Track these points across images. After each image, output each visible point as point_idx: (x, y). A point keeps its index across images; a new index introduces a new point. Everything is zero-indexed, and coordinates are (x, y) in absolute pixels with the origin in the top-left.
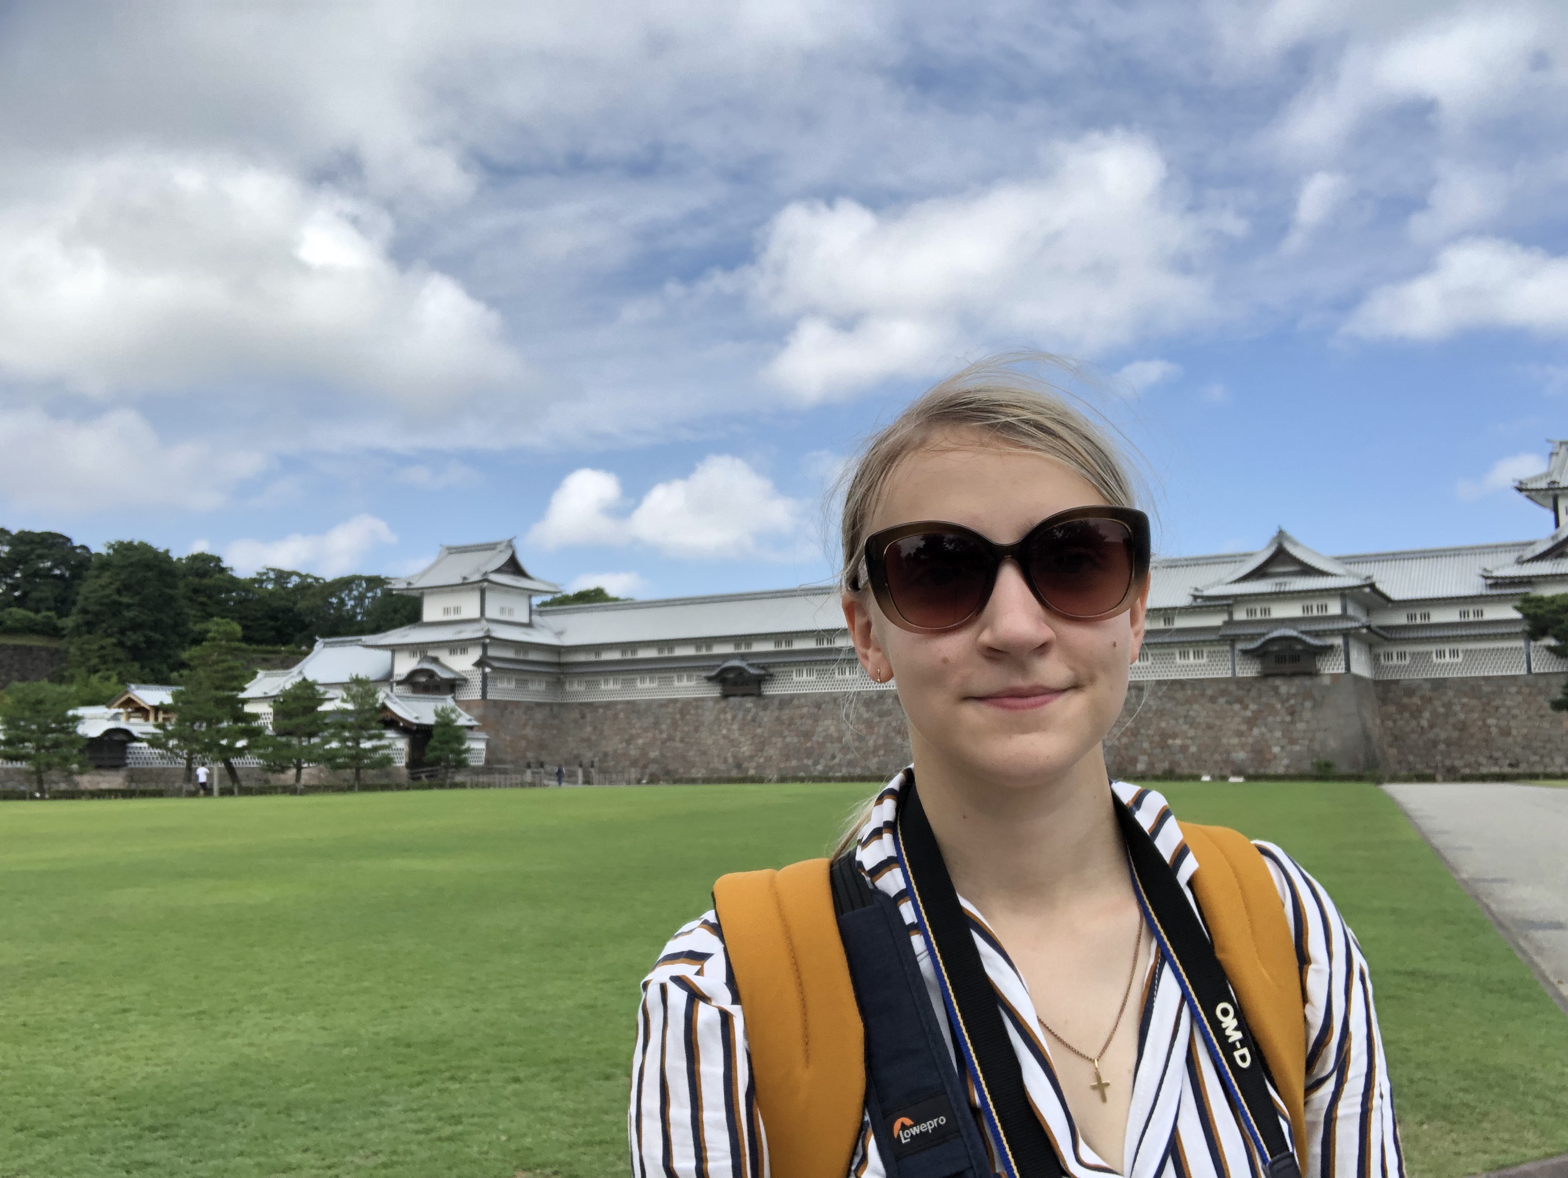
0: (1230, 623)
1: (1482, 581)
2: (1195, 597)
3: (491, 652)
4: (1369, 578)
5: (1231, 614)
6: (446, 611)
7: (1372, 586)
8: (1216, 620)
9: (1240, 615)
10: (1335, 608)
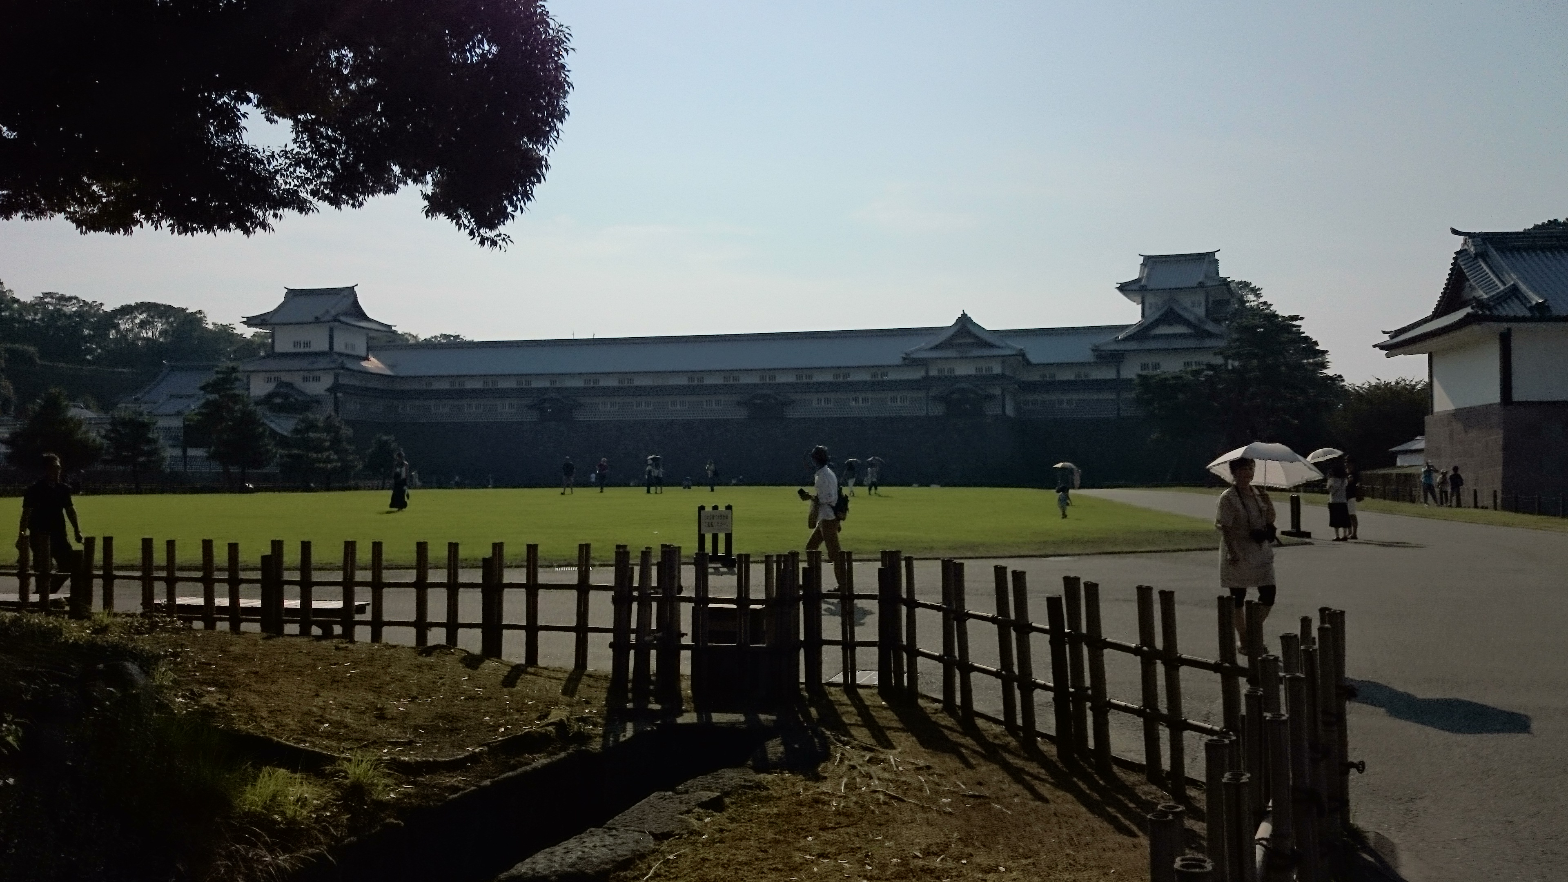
0: (927, 377)
1: (1092, 353)
2: (904, 359)
3: (342, 381)
4: (1021, 350)
5: (927, 372)
6: (296, 344)
7: (1023, 355)
8: (916, 374)
9: (933, 372)
10: (997, 370)
